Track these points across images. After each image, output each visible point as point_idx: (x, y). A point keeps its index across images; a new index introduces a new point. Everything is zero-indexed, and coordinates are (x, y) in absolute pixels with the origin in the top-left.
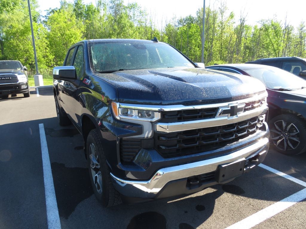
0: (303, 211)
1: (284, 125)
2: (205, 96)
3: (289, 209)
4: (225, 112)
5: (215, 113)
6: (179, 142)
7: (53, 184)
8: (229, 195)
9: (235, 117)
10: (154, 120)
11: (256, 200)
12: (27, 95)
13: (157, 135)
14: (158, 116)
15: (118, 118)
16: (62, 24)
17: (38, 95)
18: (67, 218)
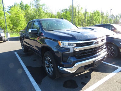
3: (115, 75)
5: (92, 43)
6: (81, 53)
9: (98, 45)
11: (104, 73)
14: (75, 45)
15: (61, 46)
17: (9, 41)
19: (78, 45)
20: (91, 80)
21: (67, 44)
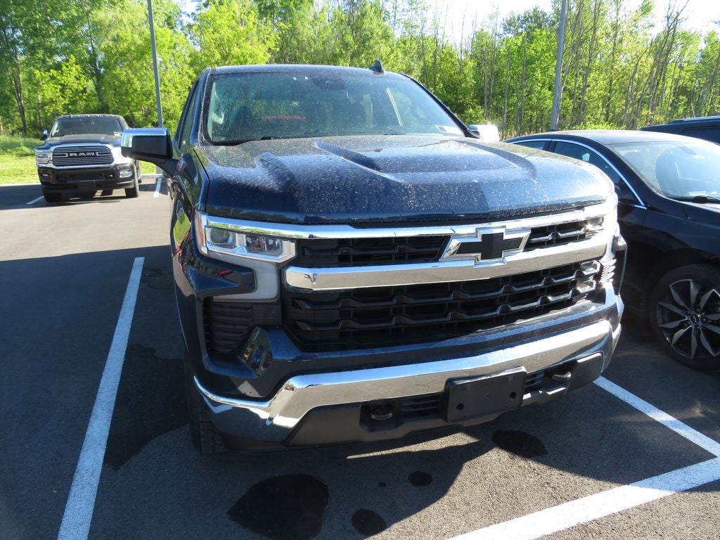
0: (682, 515)
1: (694, 290)
2: (413, 205)
4: (465, 248)
5: (438, 249)
6: (344, 314)
7: (115, 392)
8: (504, 455)
10: (282, 259)
11: (567, 475)
12: (131, 194)
13: (289, 296)
14: (289, 251)
15: (204, 250)
16: (226, 33)
17: (156, 194)
18: (116, 469)
19: (310, 254)
20: (432, 509)
21: (240, 240)
